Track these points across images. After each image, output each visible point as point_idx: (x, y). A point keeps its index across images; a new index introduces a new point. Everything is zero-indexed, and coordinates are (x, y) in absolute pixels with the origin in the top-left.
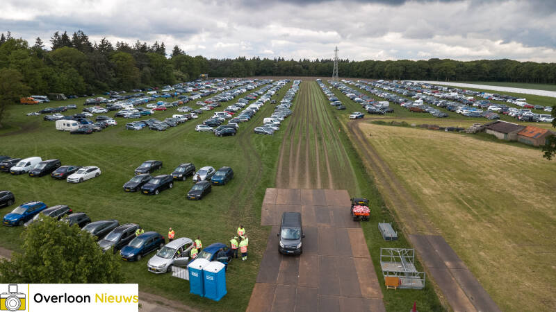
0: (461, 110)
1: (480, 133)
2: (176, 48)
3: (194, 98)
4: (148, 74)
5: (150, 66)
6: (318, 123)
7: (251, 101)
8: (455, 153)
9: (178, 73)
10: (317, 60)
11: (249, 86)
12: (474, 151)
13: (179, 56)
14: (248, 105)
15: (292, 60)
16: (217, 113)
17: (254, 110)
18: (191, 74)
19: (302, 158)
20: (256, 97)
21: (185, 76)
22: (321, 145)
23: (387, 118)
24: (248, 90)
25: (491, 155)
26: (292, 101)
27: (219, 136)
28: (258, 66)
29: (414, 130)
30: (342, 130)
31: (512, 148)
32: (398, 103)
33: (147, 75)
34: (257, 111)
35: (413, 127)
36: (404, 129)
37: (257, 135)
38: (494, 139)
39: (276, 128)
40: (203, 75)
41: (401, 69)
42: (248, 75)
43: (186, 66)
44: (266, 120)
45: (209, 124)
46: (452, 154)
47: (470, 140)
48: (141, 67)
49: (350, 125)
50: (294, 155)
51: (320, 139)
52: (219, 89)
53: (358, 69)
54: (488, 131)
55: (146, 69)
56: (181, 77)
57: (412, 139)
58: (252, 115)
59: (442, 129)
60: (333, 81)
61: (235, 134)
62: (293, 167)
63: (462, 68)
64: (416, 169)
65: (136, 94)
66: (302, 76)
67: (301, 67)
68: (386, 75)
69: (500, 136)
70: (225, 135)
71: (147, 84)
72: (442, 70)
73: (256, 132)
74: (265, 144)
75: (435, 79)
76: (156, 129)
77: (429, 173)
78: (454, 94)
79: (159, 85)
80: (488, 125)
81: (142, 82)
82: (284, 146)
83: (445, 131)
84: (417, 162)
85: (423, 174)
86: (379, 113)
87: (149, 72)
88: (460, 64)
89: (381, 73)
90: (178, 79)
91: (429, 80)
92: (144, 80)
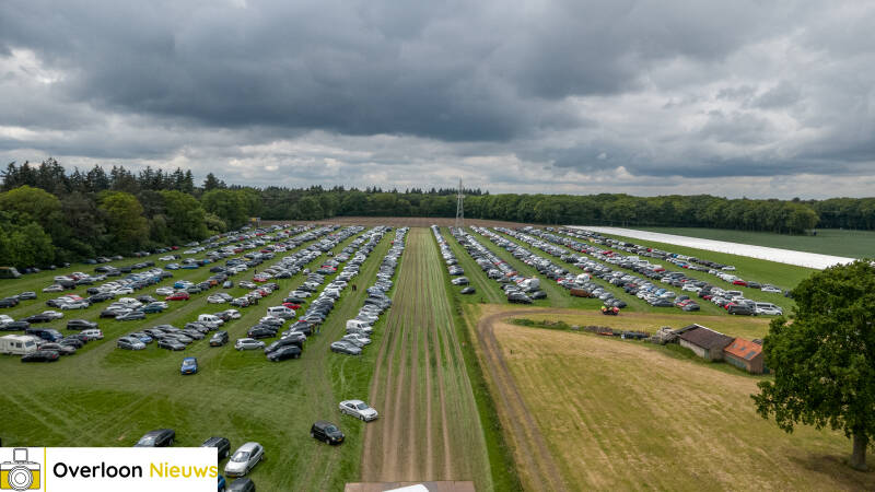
0: (644, 290)
1: (671, 344)
2: (211, 177)
3: (233, 269)
4: (161, 224)
5: (166, 212)
6: (431, 324)
7: (328, 277)
8: (637, 389)
9: (212, 218)
10: (433, 190)
11: (326, 242)
12: (662, 383)
13: (215, 192)
14: (323, 284)
15: (395, 191)
16: (271, 308)
17: (332, 300)
18: (233, 220)
19: (405, 408)
20: (336, 267)
21: (223, 223)
22: (434, 376)
23: (537, 312)
24: (325, 251)
25: (688, 392)
26: (393, 276)
27: (273, 360)
28: (341, 201)
29: (576, 337)
30: (469, 342)
31: (717, 376)
32: (552, 277)
33: (160, 227)
34: (337, 299)
35: (574, 330)
36: (560, 335)
37: (335, 357)
38: (691, 355)
39: (365, 340)
40: (254, 219)
41: (557, 207)
42: (326, 217)
43: (227, 208)
44: (352, 323)
45: (258, 336)
46: (631, 391)
47: (655, 358)
48: (150, 214)
49: (480, 329)
50: (393, 402)
51: (434, 363)
52: (278, 248)
53: (494, 206)
54: (683, 343)
55: (159, 218)
56: (217, 224)
57: (573, 360)
58: (328, 309)
59: (617, 335)
60: (459, 227)
61: (299, 354)
62: (391, 430)
63: (644, 208)
64: (577, 428)
65: (139, 264)
66: (411, 216)
67: (408, 203)
68: (538, 217)
69: (700, 352)
70: (283, 358)
71: (160, 241)
72: (618, 210)
73: (333, 350)
74: (348, 378)
75: (607, 224)
76: (169, 348)
77: (598, 436)
78: (634, 259)
79: (179, 242)
80: (681, 333)
81: (152, 239)
82: (377, 382)
83: (622, 340)
84: (579, 411)
85: (588, 440)
86: (526, 302)
87: (164, 222)
88: (642, 202)
89: (528, 214)
90: (211, 228)
91: (599, 225)
92: (155, 236)
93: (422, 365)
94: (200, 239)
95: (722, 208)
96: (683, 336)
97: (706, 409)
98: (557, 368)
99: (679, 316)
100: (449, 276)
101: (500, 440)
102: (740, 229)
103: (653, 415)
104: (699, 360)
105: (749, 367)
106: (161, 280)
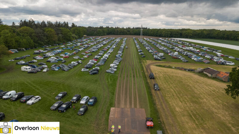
0: (194, 58)
1: (201, 73)
2: (73, 24)
3: (80, 50)
4: (61, 37)
5: (62, 34)
6: (133, 65)
7: (105, 52)
8: (190, 85)
9: (74, 35)
10: (134, 27)
11: (104, 42)
12: (198, 84)
13: (74, 28)
14: (104, 54)
15: (123, 28)
16: (90, 60)
17: (106, 58)
18: (79, 36)
19: (126, 89)
20: (107, 49)
21: (77, 37)
22: (134, 80)
23: (163, 63)
24: (104, 45)
25: (205, 87)
26: (123, 52)
27: (91, 74)
28: (108, 31)
29: (173, 70)
30: (143, 71)
31: (214, 82)
32: (168, 53)
33: (60, 38)
34: (108, 58)
35: (173, 68)
36: (169, 69)
37: (107, 74)
38: (206, 76)
39: (115, 70)
40: (85, 36)
41: (169, 33)
42: (104, 35)
43: (78, 32)
44: (112, 65)
45: (87, 68)
46: (189, 86)
47: (196, 77)
48: (58, 34)
49: (147, 67)
50: (123, 86)
51: (134, 76)
52: (92, 44)
53: (151, 32)
54: (205, 72)
55: (60, 35)
56: (75, 37)
57: (173, 77)
58: (105, 61)
59: (185, 70)
60: (141, 38)
61: (98, 73)
62: (122, 94)
63: (195, 33)
64: (173, 95)
65: (56, 48)
66: (127, 35)
67: (127, 31)
68: (163, 35)
69: (210, 75)
70: (94, 74)
71: (60, 42)
72: (187, 34)
73: (107, 72)
74: (111, 80)
75: (184, 37)
76: (64, 70)
77: (179, 98)
78: (191, 48)
79: (66, 42)
80: (204, 70)
81: (58, 41)
82: (118, 81)
83: (187, 71)
84: (174, 91)
85: (176, 99)
86: (159, 60)
87: (61, 36)
88: (194, 31)
89: (161, 35)
90: (73, 38)
91: (181, 38)
92: (59, 40)
93: (131, 77)
94: (71, 41)
95: (218, 33)
96: (205, 70)
97: (210, 91)
98: (168, 78)
99: (204, 65)
100: (138, 52)
101: (152, 98)
102: (223, 39)
103: (195, 92)
104: (209, 77)
105: (223, 80)
106: (62, 52)
